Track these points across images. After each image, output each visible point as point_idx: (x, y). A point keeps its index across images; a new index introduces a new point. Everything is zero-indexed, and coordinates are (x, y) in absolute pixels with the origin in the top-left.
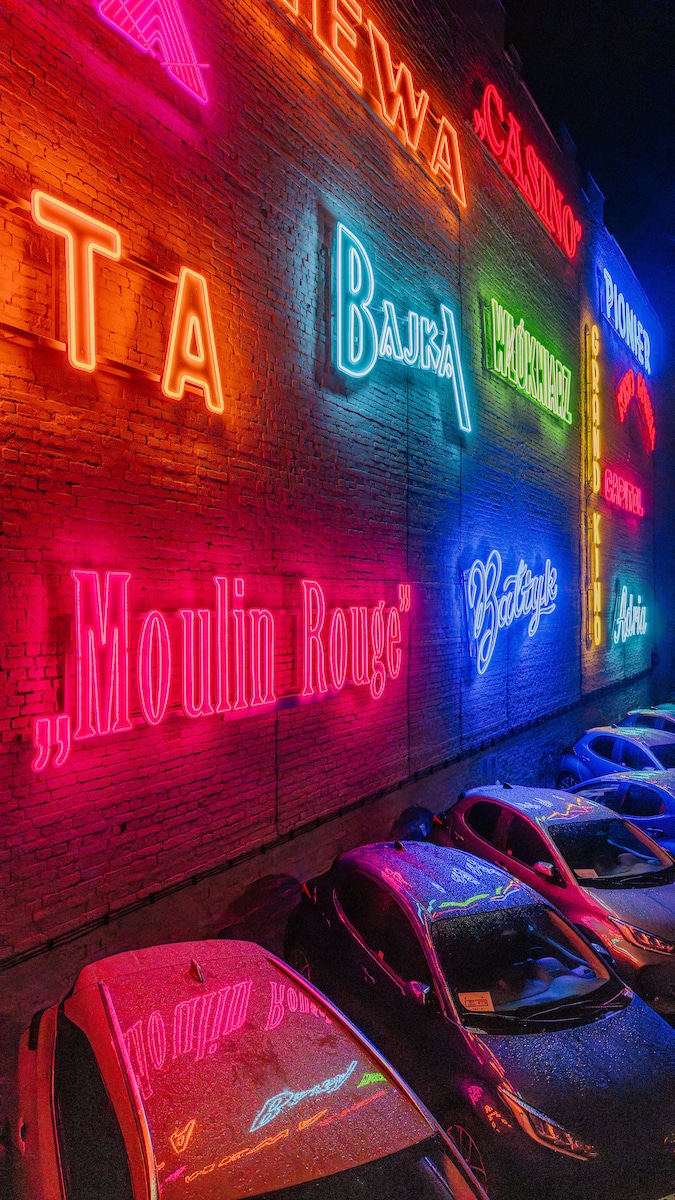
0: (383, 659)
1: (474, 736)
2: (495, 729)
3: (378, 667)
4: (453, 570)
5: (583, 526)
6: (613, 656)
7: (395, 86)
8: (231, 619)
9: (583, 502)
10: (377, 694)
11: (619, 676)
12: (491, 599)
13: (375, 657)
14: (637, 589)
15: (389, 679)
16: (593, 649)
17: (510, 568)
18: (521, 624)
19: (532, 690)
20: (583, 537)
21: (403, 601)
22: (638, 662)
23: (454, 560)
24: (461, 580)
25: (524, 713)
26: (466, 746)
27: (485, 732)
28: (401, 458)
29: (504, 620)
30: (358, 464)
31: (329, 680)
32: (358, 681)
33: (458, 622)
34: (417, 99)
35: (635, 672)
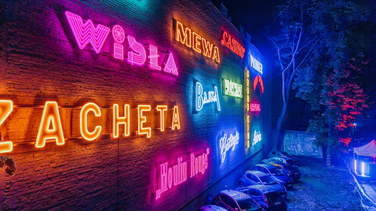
0: (204, 166)
1: (221, 176)
2: (225, 173)
3: (203, 167)
4: (217, 141)
5: (245, 119)
6: (252, 148)
7: (206, 47)
8: (180, 166)
9: (245, 113)
10: (203, 173)
11: (254, 153)
12: (225, 145)
13: (203, 166)
14: (259, 129)
15: (205, 169)
16: (247, 148)
17: (228, 137)
18: (231, 149)
19: (233, 162)
20: (245, 122)
21: (208, 152)
22: (259, 148)
23: (217, 138)
24: (218, 142)
25: (232, 168)
26: (219, 179)
27: (223, 175)
28: (207, 121)
29: (227, 149)
30: (199, 126)
31: (195, 173)
32: (200, 171)
33: (217, 152)
34: (210, 46)
35: (258, 150)
